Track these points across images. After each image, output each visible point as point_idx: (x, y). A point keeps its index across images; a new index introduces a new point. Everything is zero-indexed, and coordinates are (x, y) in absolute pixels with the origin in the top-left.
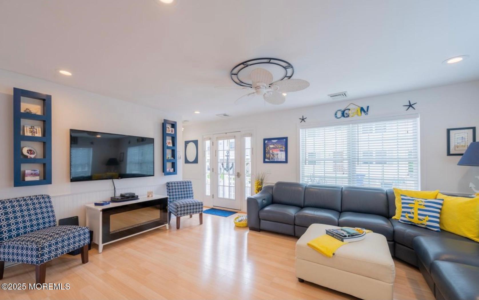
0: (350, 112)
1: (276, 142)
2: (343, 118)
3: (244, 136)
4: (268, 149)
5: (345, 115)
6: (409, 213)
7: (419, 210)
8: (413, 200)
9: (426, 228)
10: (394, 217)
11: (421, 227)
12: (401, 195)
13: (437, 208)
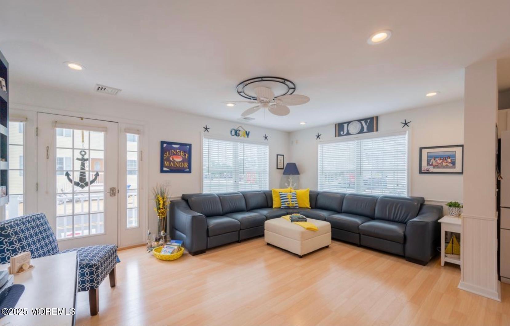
0: (240, 133)
1: (178, 148)
2: (235, 136)
3: (126, 132)
4: (167, 155)
5: (237, 134)
6: (287, 202)
7: (291, 199)
8: (287, 194)
9: (294, 208)
10: (274, 207)
11: (292, 208)
12: (279, 192)
13: (296, 196)
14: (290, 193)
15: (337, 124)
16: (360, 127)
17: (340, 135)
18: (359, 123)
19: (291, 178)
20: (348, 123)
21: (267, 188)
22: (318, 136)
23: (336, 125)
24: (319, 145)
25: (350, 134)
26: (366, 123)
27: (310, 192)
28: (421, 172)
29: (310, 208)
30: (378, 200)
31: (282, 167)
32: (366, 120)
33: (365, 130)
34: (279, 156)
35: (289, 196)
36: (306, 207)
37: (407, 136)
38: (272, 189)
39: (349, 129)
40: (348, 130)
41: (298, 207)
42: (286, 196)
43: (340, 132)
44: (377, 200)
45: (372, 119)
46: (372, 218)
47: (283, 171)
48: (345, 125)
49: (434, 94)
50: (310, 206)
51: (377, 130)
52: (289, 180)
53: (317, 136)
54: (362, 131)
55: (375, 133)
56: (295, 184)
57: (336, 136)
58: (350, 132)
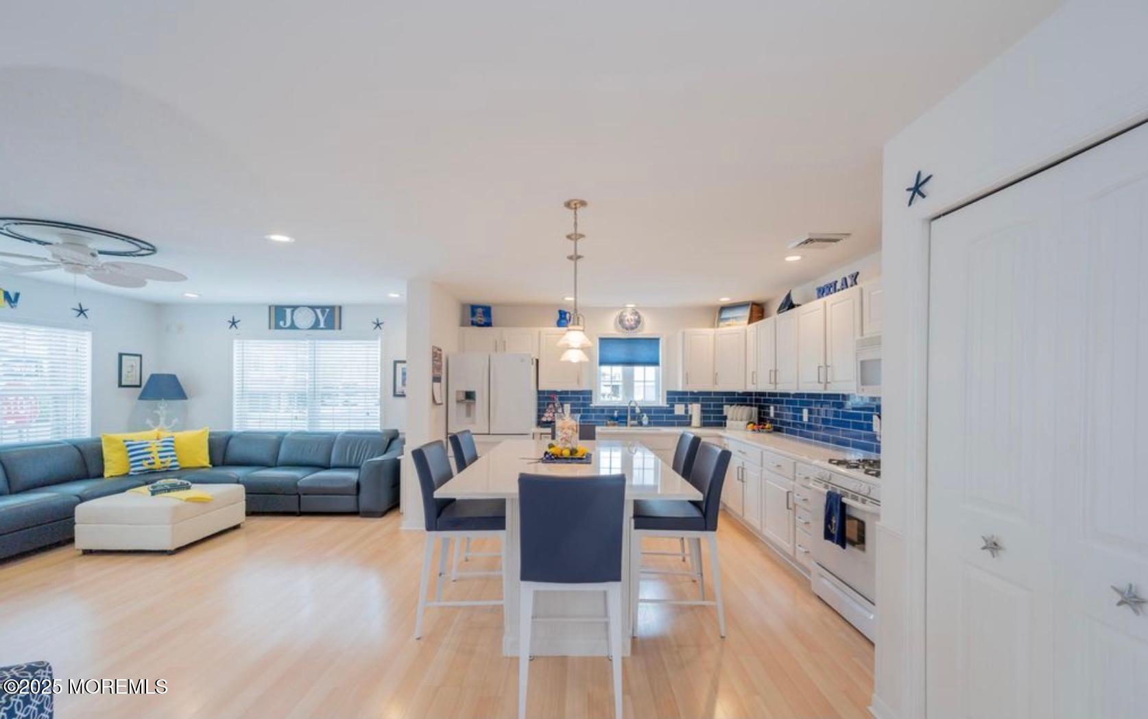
6: (148, 459)
8: (147, 443)
9: (167, 471)
10: (106, 475)
11: (158, 472)
12: (125, 441)
13: (172, 446)
14: (158, 439)
15: (273, 306)
16: (314, 320)
17: (277, 327)
18: (313, 312)
19: (161, 408)
20: (294, 308)
21: (85, 433)
22: (234, 323)
23: (270, 307)
24: (236, 342)
25: (297, 328)
26: (323, 313)
27: (210, 434)
28: (395, 395)
29: (210, 466)
30: (338, 438)
31: (138, 384)
32: (323, 308)
33: (322, 325)
34: (124, 358)
35: (154, 448)
36: (198, 465)
37: (379, 342)
38: (100, 436)
39: (294, 318)
40: (293, 321)
41: (177, 468)
42: (143, 448)
43: (279, 322)
44: (335, 438)
45: (332, 308)
46: (326, 467)
47: (140, 390)
48: (288, 311)
49: (397, 296)
50: (210, 464)
51: (340, 328)
52: (159, 412)
53: (229, 322)
54: (315, 326)
55: (336, 332)
56: (175, 421)
57: (270, 328)
58: (297, 324)
